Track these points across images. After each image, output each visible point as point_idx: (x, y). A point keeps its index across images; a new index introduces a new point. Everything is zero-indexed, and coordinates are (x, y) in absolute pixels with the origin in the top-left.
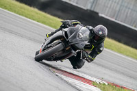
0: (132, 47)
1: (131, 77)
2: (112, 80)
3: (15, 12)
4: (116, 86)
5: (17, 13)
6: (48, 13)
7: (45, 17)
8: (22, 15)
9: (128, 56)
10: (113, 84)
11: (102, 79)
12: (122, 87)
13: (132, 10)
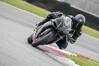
0: (95, 29)
1: (93, 51)
2: (80, 53)
3: (10, 4)
4: (83, 57)
5: (12, 5)
6: (34, 5)
7: (31, 7)
8: (15, 6)
9: (91, 35)
10: (81, 56)
11: (73, 52)
12: (87, 58)
13: (94, 2)
